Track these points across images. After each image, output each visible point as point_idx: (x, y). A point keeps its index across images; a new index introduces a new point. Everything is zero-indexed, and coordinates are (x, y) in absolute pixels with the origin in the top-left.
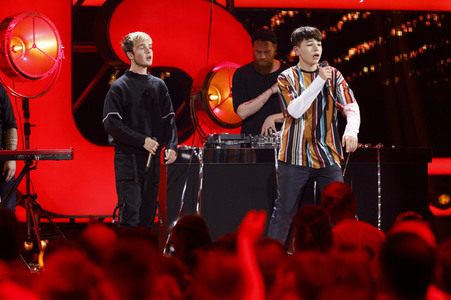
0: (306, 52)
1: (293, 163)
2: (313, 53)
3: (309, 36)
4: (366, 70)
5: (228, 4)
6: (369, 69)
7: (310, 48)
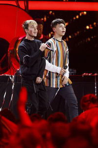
0: (59, 30)
1: (51, 86)
2: (62, 30)
3: (60, 22)
4: (89, 39)
5: (25, 9)
6: (91, 38)
7: (61, 28)
